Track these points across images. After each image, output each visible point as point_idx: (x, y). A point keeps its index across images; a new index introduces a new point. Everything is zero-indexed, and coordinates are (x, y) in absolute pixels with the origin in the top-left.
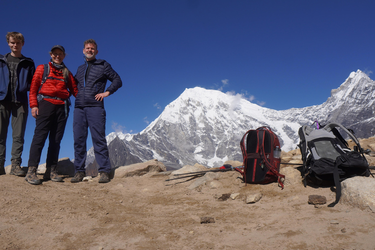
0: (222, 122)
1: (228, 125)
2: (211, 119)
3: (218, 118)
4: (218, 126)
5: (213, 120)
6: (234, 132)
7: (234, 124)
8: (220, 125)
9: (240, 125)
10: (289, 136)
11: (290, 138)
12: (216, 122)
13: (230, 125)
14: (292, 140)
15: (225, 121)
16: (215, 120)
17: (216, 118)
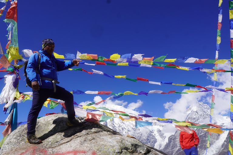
0: (122, 126)
1: (126, 128)
2: (116, 124)
3: (120, 123)
4: (119, 128)
5: (117, 124)
6: (129, 133)
7: (129, 127)
8: (121, 128)
9: (132, 128)
10: (160, 136)
11: (161, 138)
12: (119, 126)
13: (127, 128)
14: (162, 139)
15: (124, 125)
16: (118, 125)
17: (119, 123)
